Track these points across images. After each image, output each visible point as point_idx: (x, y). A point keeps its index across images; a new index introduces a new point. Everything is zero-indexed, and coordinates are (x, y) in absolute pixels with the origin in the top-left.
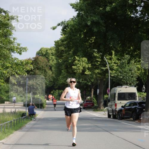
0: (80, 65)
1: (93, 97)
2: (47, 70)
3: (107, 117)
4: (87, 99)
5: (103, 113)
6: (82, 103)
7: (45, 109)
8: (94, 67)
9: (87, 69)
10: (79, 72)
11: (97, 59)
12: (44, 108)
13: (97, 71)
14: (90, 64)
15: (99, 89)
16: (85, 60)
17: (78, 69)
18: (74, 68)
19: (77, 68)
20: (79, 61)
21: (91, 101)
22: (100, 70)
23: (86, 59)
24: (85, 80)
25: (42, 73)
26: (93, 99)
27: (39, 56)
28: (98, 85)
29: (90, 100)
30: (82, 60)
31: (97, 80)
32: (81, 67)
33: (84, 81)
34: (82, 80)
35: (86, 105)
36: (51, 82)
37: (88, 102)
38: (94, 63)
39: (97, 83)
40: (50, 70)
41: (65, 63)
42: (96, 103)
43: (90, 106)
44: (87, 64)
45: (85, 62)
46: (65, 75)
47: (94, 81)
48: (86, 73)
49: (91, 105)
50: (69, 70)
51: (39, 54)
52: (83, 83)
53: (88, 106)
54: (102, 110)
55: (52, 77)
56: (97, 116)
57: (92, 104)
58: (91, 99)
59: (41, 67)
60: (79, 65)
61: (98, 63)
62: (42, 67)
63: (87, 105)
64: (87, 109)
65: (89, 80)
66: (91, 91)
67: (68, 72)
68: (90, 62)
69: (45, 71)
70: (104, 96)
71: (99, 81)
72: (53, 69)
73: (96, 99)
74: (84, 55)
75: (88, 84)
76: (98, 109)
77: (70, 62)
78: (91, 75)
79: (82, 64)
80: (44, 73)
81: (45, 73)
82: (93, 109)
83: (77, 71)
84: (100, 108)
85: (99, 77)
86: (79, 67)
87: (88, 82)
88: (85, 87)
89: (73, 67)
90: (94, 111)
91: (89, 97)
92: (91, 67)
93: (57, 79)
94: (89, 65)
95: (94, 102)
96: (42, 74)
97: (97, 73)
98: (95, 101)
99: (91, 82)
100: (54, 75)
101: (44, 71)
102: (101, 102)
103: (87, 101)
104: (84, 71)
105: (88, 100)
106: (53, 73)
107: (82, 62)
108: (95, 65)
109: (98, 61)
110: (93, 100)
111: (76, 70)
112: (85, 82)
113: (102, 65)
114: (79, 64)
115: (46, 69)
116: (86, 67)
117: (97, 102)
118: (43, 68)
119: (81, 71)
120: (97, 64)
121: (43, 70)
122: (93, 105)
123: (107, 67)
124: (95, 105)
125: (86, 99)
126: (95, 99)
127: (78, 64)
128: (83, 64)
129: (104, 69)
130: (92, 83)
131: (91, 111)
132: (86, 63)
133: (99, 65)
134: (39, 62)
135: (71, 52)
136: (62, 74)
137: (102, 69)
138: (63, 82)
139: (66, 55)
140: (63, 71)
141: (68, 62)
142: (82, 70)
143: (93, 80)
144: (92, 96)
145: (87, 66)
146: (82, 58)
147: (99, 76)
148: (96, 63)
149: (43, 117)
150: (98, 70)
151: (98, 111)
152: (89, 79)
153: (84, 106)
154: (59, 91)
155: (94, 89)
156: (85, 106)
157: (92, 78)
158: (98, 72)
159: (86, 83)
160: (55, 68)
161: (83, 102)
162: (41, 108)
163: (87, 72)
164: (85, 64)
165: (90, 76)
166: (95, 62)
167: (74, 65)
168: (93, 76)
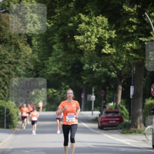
0: (92, 34)
1: (121, 102)
2: (21, 45)
3: (152, 147)
4: (107, 108)
5: (142, 137)
6: (98, 116)
7: (16, 129)
8: (124, 37)
9: (106, 42)
10: (90, 48)
11: (130, 19)
12: (14, 127)
13: (129, 45)
14: (114, 31)
15: (133, 85)
16: (103, 22)
17: (88, 42)
18: (79, 40)
19: (86, 41)
20: (88, 23)
21: (117, 113)
22: (136, 44)
23: (106, 20)
24: (105, 65)
25: (9, 51)
26: (122, 108)
27: (3, 12)
28: (131, 78)
29: (114, 109)
30: (97, 22)
31: (130, 66)
32: (93, 37)
33: (100, 69)
34: (98, 67)
35: (105, 121)
36: (31, 72)
37: (109, 115)
38: (123, 29)
39: (130, 72)
40: (28, 45)
41: (60, 29)
42: (128, 117)
43: (114, 122)
44: (108, 30)
45: (103, 26)
46: (61, 56)
47: (123, 68)
48: (104, 51)
49: (116, 121)
50: (68, 44)
51: (2, 9)
52: (100, 72)
53: (111, 122)
54: (140, 132)
55: (33, 60)
56: (129, 144)
57: (118, 119)
58: (116, 107)
59: (7, 37)
60: (89, 33)
61: (132, 29)
62: (10, 37)
63: (108, 121)
64: (107, 130)
65: (111, 67)
66: (116, 91)
67: (66, 49)
68: (114, 27)
69: (17, 47)
70: (144, 101)
71: (134, 69)
72: (34, 42)
73: (126, 108)
74: (99, 11)
75: (110, 76)
76: (133, 129)
77: (71, 27)
78: (117, 54)
79: (95, 30)
80: (13, 50)
81: (17, 51)
82: (121, 129)
83: (86, 47)
84: (137, 127)
85: (135, 59)
86: (89, 39)
87: (111, 71)
88: (103, 81)
89: (77, 38)
90: (123, 133)
91: (111, 104)
92: (115, 37)
93: (44, 64)
94: (112, 34)
95: (123, 114)
96: (9, 54)
97: (129, 49)
98: (125, 111)
99: (117, 70)
100: (36, 56)
101: (13, 46)
102: (138, 115)
103: (107, 113)
104: (100, 46)
105: (111, 109)
106: (34, 51)
107: (95, 27)
108: (126, 32)
109: (133, 23)
110: (120, 109)
111: (83, 43)
112: (104, 70)
113: (142, 32)
114: (90, 30)
115: (19, 42)
116: (105, 37)
117: (130, 115)
118: (13, 41)
119: (93, 47)
120: (130, 31)
121: (11, 43)
122: (121, 120)
123: (152, 36)
124: (126, 120)
125: (105, 107)
126: (124, 108)
127: (88, 31)
128: (98, 31)
129: (145, 41)
130: (119, 73)
131: (117, 133)
132: (105, 28)
133: (135, 31)
134: (3, 26)
135: (71, 5)
136: (53, 54)
137: (141, 41)
138: (55, 71)
139: (60, 12)
140: (54, 47)
141: (66, 27)
142: (96, 44)
143: (120, 67)
144: (119, 100)
145: (107, 36)
146: (96, 16)
147: (134, 55)
148: (127, 28)
149: (11, 148)
150: (132, 43)
151: (131, 133)
152: (113, 64)
153: (101, 122)
154: (47, 91)
155: (123, 86)
156: (104, 124)
157: (119, 62)
158: (131, 48)
159: (105, 73)
160: (38, 40)
161: (100, 115)
162: (8, 128)
163: (107, 50)
164: (104, 31)
165: (114, 57)
166: (125, 26)
167: (79, 35)
168: (121, 58)
